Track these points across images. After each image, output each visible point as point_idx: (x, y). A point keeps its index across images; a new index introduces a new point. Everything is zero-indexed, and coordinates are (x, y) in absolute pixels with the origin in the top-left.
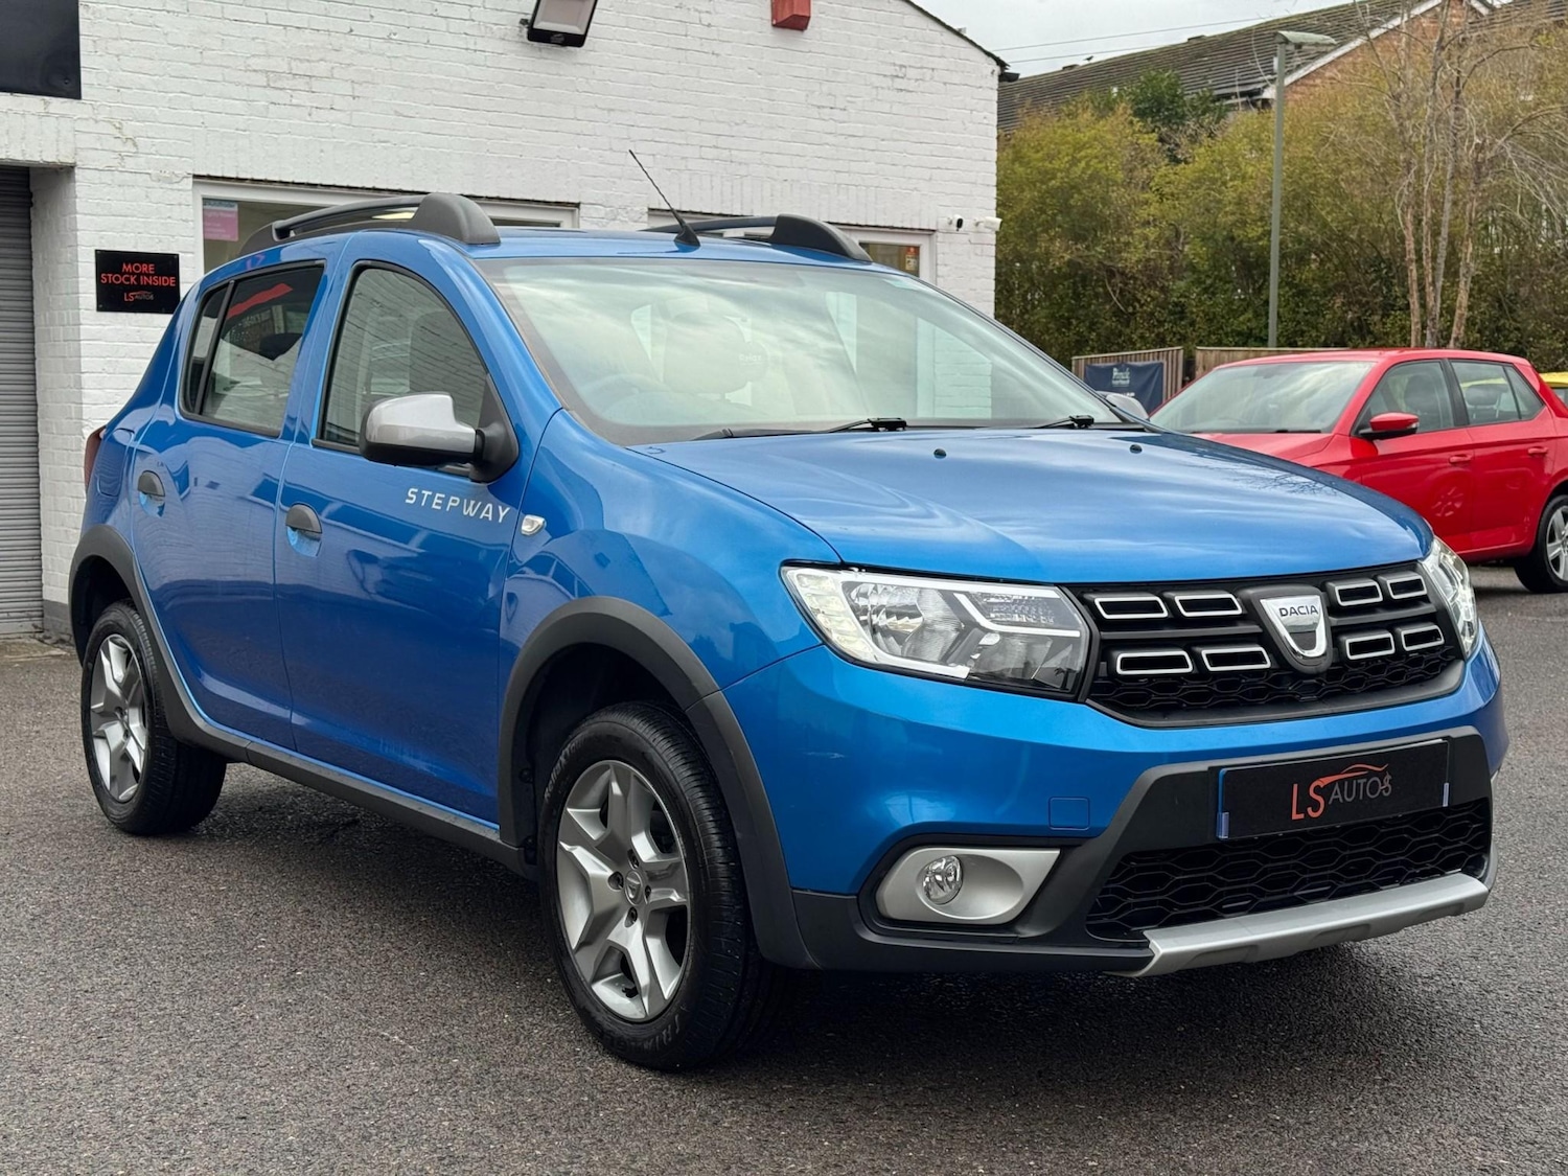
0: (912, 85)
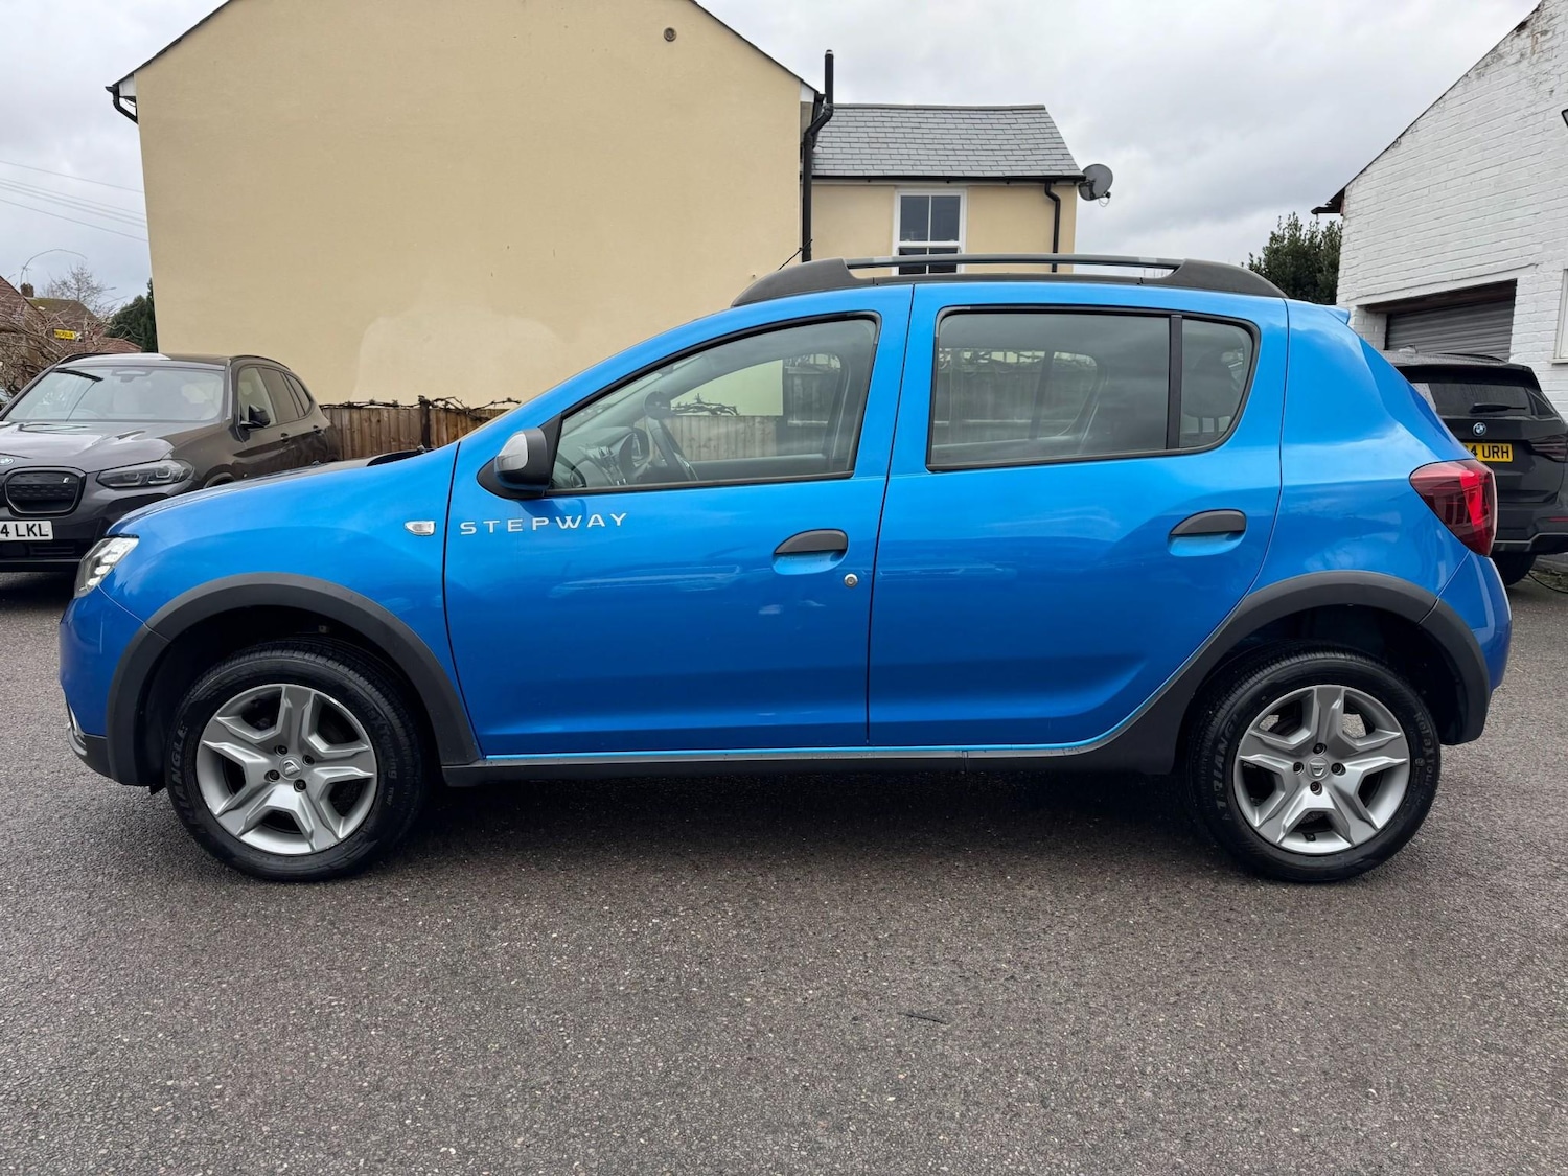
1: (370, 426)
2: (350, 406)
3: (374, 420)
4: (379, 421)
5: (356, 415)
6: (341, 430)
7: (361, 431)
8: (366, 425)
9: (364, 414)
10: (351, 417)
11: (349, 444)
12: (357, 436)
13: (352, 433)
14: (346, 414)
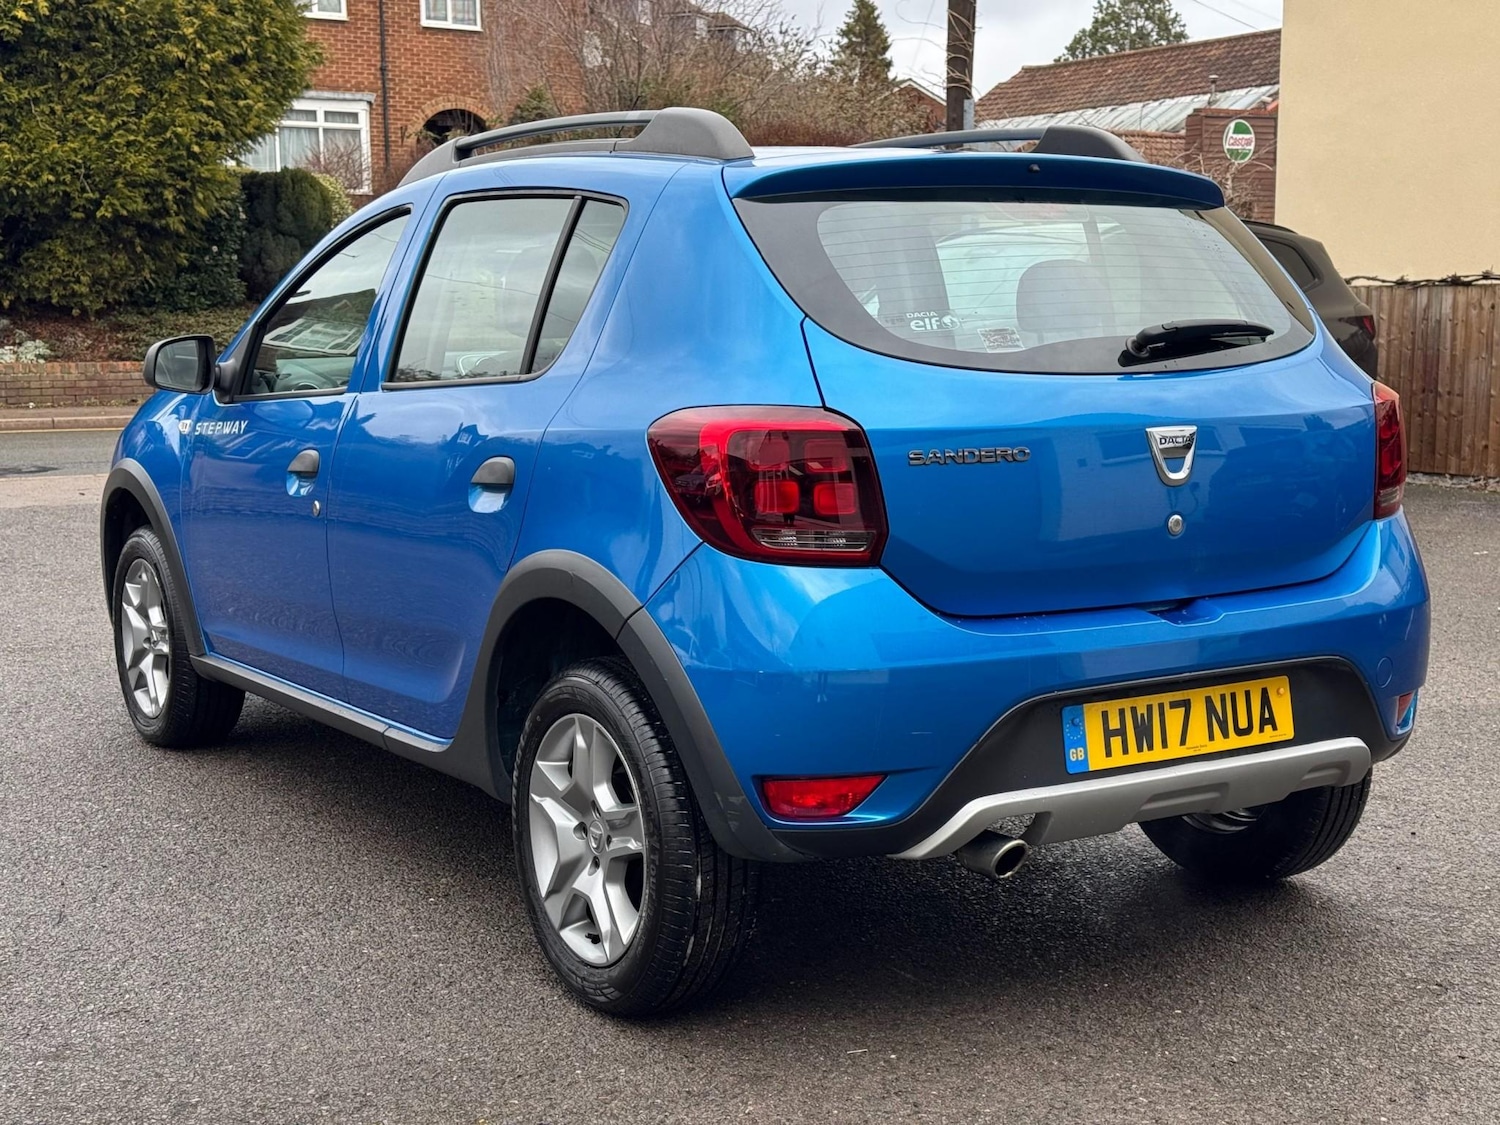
1: (1479, 315)
2: (1455, 282)
3: (1486, 305)
4: (1493, 307)
5: (1462, 295)
6: (1439, 322)
7: (1467, 323)
8: (1474, 312)
9: (1474, 293)
10: (1455, 299)
11: (1448, 345)
12: (1460, 332)
13: (1454, 326)
14: (1448, 295)
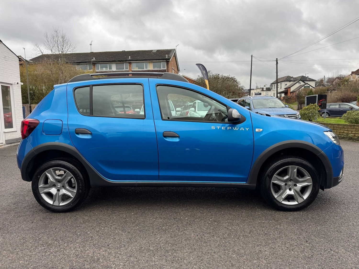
0: (7, 60)
